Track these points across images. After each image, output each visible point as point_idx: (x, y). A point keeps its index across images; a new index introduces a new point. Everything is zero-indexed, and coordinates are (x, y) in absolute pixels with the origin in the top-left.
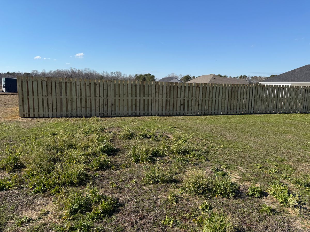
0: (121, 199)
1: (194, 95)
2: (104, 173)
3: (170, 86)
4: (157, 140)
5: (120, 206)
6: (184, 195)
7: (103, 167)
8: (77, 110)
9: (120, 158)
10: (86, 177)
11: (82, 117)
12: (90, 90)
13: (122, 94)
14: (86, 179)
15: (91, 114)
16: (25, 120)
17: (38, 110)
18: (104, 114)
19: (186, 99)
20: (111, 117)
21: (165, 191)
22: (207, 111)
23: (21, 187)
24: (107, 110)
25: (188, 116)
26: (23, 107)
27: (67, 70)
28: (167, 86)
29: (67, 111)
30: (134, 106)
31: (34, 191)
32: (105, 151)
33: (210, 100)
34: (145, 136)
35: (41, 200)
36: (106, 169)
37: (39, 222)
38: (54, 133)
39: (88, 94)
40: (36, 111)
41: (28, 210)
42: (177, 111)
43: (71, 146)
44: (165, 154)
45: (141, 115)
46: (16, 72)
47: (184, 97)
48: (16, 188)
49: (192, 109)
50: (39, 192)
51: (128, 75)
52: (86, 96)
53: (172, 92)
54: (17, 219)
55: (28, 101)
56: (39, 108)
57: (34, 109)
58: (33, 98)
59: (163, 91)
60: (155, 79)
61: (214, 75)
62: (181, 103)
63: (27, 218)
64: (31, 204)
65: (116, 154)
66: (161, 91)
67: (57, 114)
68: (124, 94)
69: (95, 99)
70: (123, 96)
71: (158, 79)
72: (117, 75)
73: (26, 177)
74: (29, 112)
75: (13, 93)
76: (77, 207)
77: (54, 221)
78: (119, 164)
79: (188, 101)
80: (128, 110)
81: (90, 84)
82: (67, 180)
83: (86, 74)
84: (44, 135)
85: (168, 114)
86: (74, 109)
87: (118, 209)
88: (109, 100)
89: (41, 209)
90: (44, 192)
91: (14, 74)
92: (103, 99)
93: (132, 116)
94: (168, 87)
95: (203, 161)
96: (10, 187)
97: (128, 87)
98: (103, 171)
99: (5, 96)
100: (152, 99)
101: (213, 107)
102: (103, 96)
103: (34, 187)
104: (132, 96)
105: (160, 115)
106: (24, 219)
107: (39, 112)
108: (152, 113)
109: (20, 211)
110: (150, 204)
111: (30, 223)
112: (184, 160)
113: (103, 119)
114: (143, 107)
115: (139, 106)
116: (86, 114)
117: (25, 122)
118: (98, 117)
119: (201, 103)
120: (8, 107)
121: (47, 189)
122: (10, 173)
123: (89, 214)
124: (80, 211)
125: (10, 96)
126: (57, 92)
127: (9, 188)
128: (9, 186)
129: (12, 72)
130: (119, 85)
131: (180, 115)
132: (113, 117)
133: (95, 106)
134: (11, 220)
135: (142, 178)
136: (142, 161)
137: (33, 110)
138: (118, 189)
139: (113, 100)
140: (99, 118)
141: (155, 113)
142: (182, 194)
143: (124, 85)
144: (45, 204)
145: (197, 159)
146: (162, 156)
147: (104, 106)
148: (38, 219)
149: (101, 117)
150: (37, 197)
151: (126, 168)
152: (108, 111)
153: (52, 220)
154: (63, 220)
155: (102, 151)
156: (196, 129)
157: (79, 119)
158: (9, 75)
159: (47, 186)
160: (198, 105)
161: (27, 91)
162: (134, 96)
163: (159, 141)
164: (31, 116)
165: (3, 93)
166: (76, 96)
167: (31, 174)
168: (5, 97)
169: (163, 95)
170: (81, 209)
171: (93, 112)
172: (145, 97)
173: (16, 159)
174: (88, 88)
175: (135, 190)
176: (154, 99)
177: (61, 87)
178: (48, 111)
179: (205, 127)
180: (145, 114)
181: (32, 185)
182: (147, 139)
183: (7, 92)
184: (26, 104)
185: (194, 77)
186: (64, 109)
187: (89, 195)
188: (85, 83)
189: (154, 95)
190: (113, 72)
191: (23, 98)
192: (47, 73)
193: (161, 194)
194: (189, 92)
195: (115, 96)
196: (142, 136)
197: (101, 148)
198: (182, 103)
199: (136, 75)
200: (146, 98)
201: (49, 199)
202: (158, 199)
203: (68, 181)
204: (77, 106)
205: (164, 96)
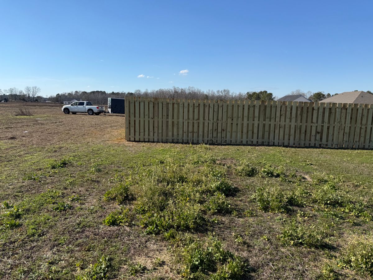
0: (252, 261)
1: (338, 120)
2: (223, 220)
3: (302, 108)
4: (289, 181)
5: (252, 271)
6: (346, 271)
7: (222, 211)
8: (183, 135)
9: (241, 201)
10: (203, 221)
11: (189, 144)
12: (199, 112)
13: (236, 118)
14: (203, 224)
15: (198, 140)
16: (131, 144)
17: (143, 134)
18: (212, 140)
19: (326, 126)
20: (222, 145)
21: (315, 260)
22: (357, 142)
23: (133, 224)
24: (216, 136)
25: (328, 148)
26: (130, 130)
27: (170, 89)
28: (297, 107)
29: (173, 135)
30: (250, 133)
31: (146, 232)
32: (221, 189)
33: (363, 127)
34: (271, 174)
35: (154, 244)
36: (225, 214)
37: (154, 274)
38: (162, 161)
39: (196, 117)
40: (142, 134)
41: (141, 255)
42: (310, 140)
43: (182, 180)
44: (305, 204)
45: (259, 144)
46: (120, 92)
47: (323, 122)
48: (127, 224)
49: (333, 140)
50: (151, 233)
51: (238, 93)
52: (194, 119)
53: (305, 115)
54: (130, 265)
55: (135, 124)
56: (144, 131)
57: (140, 132)
58: (140, 121)
59: (291, 113)
60: (273, 97)
61: (362, 92)
62: (317, 131)
63: (142, 267)
64: (143, 248)
65: (235, 195)
66: (288, 113)
67: (162, 139)
68: (238, 117)
69: (204, 123)
70: (237, 120)
71: (277, 97)
72: (224, 93)
73: (136, 212)
74: (135, 135)
75: (117, 114)
76: (197, 263)
77: (171, 276)
78: (242, 210)
79: (328, 128)
80: (242, 138)
81: (199, 105)
82: (182, 223)
83: (190, 93)
84: (151, 162)
85: (296, 144)
86: (180, 134)
87: (250, 275)
88: (220, 125)
89: (155, 256)
90: (157, 234)
91: (118, 94)
92: (213, 123)
93: (247, 145)
94: (298, 109)
95: (368, 220)
96: (121, 222)
97: (244, 109)
98: (223, 216)
99: (110, 116)
100: (275, 125)
101: (366, 138)
102: (213, 120)
103: (146, 226)
104: (248, 120)
105: (286, 146)
106: (138, 267)
107: (144, 135)
108: (274, 143)
109: (134, 255)
110: (295, 276)
111: (145, 273)
112: (336, 216)
113: (211, 147)
114: (263, 134)
115: (257, 133)
116: (193, 140)
117: (131, 146)
118: (206, 144)
119: (348, 131)
120: (114, 129)
121: (160, 231)
122: (120, 205)
123: (213, 276)
124: (201, 269)
125: (115, 117)
126: (163, 115)
127: (121, 224)
128: (120, 220)
129: (117, 92)
130: (233, 105)
131: (315, 147)
132: (223, 145)
133: (203, 132)
134: (125, 265)
135: (277, 235)
136: (273, 210)
137: (138, 134)
138: (246, 246)
139: (224, 125)
140: (208, 146)
141: (279, 143)
142: (344, 269)
143: (238, 106)
144: (160, 251)
145: (356, 217)
146: (301, 206)
147: (214, 131)
148: (153, 269)
149: (210, 144)
150: (149, 239)
151: (252, 216)
152: (217, 138)
153: (169, 274)
154: (182, 277)
155: (218, 189)
156: (344, 170)
157: (185, 145)
158: (114, 95)
159: (160, 227)
160: (344, 135)
161: (134, 113)
162: (251, 119)
163: (292, 183)
164: (136, 140)
165: (108, 114)
166: (183, 119)
167: (142, 209)
168: (110, 118)
169: (291, 119)
170: (202, 266)
171: (201, 139)
172: (265, 121)
173: (126, 189)
174: (196, 110)
175: (269, 251)
176: (278, 125)
177: (168, 108)
178: (154, 136)
179: (359, 166)
180: (265, 144)
181: (144, 223)
182: (274, 178)
183: (112, 113)
184: (132, 126)
185: (329, 95)
186: (170, 134)
187: (210, 248)
188: (194, 104)
189: (279, 118)
190: (220, 91)
191: (130, 120)
192: (150, 93)
193: (310, 264)
194: (329, 116)
195: (227, 120)
196: (266, 174)
197: (217, 185)
198: (319, 130)
199: (248, 93)
200: (267, 122)
201: (163, 244)
202: (306, 270)
203: (183, 225)
204: (183, 131)
205: (293, 120)
